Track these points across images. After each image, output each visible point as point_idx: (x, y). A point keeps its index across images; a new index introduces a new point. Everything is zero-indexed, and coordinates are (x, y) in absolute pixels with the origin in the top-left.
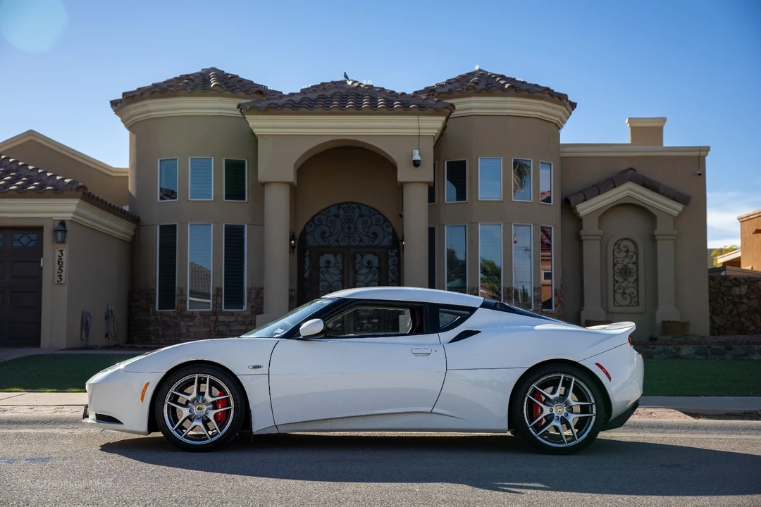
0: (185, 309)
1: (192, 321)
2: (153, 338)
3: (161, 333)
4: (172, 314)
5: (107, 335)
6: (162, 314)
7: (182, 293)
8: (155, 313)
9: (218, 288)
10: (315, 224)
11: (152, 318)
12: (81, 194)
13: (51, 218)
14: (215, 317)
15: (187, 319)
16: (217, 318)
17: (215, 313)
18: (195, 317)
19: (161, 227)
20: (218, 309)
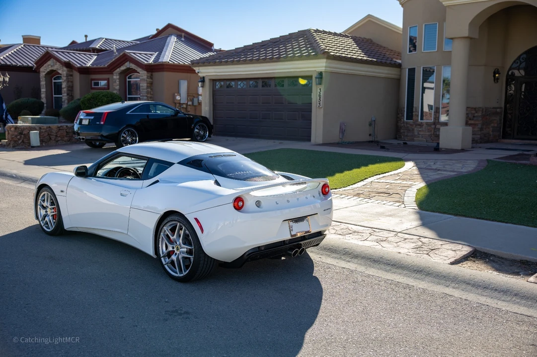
0: (417, 120)
1: (420, 128)
2: (403, 137)
3: (406, 134)
4: (411, 123)
5: (370, 135)
6: (407, 123)
7: (416, 110)
8: (404, 122)
9: (437, 108)
10: (520, 61)
11: (402, 125)
12: (326, 56)
13: (315, 70)
14: (434, 126)
15: (418, 127)
16: (435, 126)
17: (434, 123)
18: (423, 125)
19: (409, 69)
20: (437, 121)
